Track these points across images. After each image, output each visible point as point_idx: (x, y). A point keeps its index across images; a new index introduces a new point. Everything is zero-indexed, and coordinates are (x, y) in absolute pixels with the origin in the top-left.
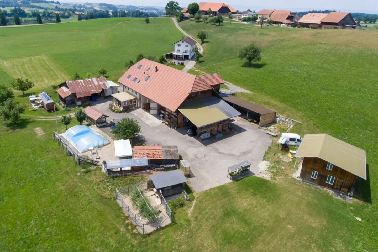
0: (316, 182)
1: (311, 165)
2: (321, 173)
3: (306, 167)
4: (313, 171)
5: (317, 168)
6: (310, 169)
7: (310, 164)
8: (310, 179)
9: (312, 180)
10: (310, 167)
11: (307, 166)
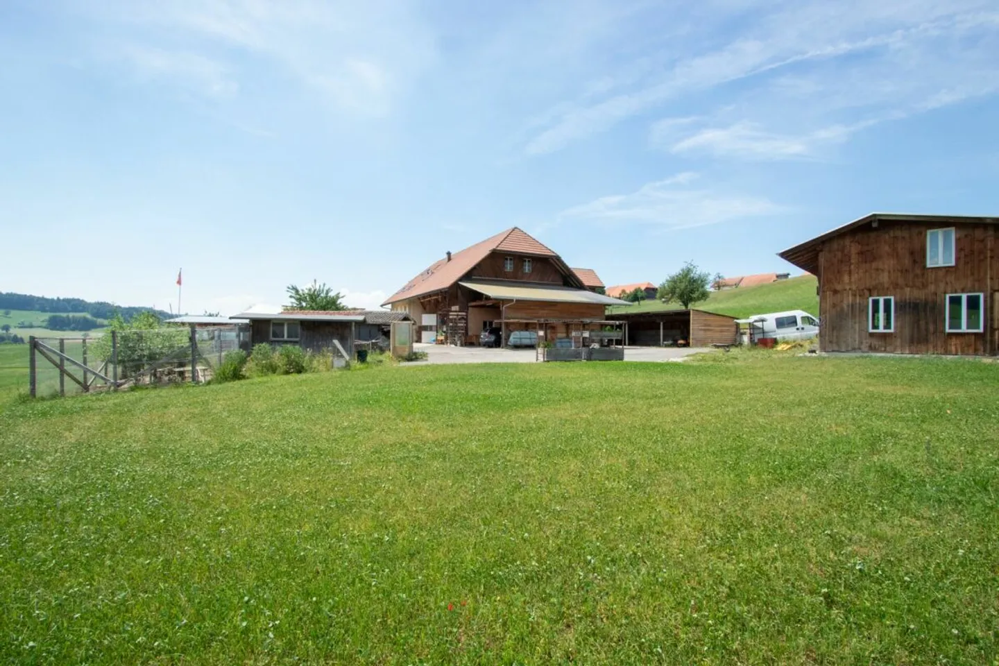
0: (898, 342)
1: (855, 277)
2: (909, 294)
3: (835, 292)
4: (870, 300)
5: (884, 278)
6: (854, 295)
7: (850, 273)
8: (867, 342)
9: (875, 342)
10: (854, 287)
11: (839, 287)
